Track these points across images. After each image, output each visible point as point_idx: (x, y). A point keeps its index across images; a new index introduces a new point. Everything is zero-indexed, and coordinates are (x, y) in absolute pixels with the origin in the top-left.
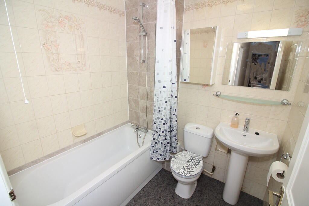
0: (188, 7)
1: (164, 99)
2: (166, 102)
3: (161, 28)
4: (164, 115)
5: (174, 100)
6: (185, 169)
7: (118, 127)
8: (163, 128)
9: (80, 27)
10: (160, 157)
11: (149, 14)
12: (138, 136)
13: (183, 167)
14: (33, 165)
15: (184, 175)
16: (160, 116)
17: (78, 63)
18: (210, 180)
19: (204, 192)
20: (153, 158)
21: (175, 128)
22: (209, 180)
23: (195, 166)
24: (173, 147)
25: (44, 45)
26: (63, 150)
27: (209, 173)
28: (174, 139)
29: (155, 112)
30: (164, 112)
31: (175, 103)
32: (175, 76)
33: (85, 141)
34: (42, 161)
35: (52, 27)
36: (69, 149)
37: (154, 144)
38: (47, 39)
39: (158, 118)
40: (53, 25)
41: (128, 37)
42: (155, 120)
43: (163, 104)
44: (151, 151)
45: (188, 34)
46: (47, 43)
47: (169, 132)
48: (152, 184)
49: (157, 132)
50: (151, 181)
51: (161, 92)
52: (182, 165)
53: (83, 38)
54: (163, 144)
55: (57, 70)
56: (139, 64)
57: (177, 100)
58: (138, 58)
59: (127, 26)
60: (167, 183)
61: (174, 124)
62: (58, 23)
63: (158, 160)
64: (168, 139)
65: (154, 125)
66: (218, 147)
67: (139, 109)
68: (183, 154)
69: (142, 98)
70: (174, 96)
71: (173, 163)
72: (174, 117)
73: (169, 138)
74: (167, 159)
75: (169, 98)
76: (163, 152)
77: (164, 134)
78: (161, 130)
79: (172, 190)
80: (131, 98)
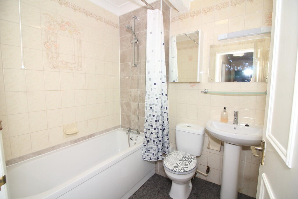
0: (173, 19)
1: (155, 96)
2: (157, 99)
3: (151, 33)
4: (155, 112)
5: (164, 98)
6: (178, 166)
7: (110, 131)
8: (155, 125)
9: (79, 33)
10: (152, 157)
11: (140, 24)
12: (130, 139)
13: (177, 164)
14: (19, 161)
15: (178, 171)
16: (152, 113)
17: (74, 63)
18: (206, 183)
19: (200, 195)
20: (145, 159)
21: (166, 127)
22: (204, 184)
23: (189, 163)
24: (165, 147)
25: (45, 44)
26: (53, 148)
27: (204, 174)
28: (166, 139)
29: (146, 109)
30: (155, 108)
31: (166, 101)
32: (165, 75)
33: (76, 141)
34: (30, 158)
35: (54, 29)
36: (59, 148)
37: (146, 142)
38: (49, 38)
39: (150, 115)
40: (55, 28)
41: (121, 45)
42: (146, 118)
43: (154, 101)
44: (143, 150)
45: (175, 41)
46: (48, 42)
47: (161, 129)
48: (144, 188)
49: (149, 130)
50: (143, 186)
51: (152, 89)
52: (176, 162)
53: (81, 42)
54: (155, 142)
55: (54, 68)
56: (131, 69)
57: (168, 99)
58: (130, 63)
59: (120, 36)
60: (160, 187)
61: (166, 122)
62: (60, 27)
63: (151, 160)
64: (159, 137)
65: (145, 123)
66: (210, 145)
67: (131, 112)
68: (175, 153)
69: (134, 101)
70: (164, 95)
71: (166, 161)
72: (165, 115)
73: (161, 136)
74: (159, 159)
75: (159, 95)
76: (155, 150)
77: (156, 131)
78: (153, 127)
79: (166, 194)
80: (123, 102)
